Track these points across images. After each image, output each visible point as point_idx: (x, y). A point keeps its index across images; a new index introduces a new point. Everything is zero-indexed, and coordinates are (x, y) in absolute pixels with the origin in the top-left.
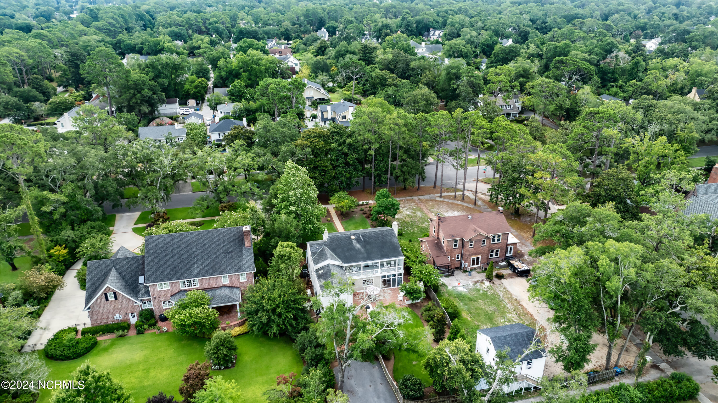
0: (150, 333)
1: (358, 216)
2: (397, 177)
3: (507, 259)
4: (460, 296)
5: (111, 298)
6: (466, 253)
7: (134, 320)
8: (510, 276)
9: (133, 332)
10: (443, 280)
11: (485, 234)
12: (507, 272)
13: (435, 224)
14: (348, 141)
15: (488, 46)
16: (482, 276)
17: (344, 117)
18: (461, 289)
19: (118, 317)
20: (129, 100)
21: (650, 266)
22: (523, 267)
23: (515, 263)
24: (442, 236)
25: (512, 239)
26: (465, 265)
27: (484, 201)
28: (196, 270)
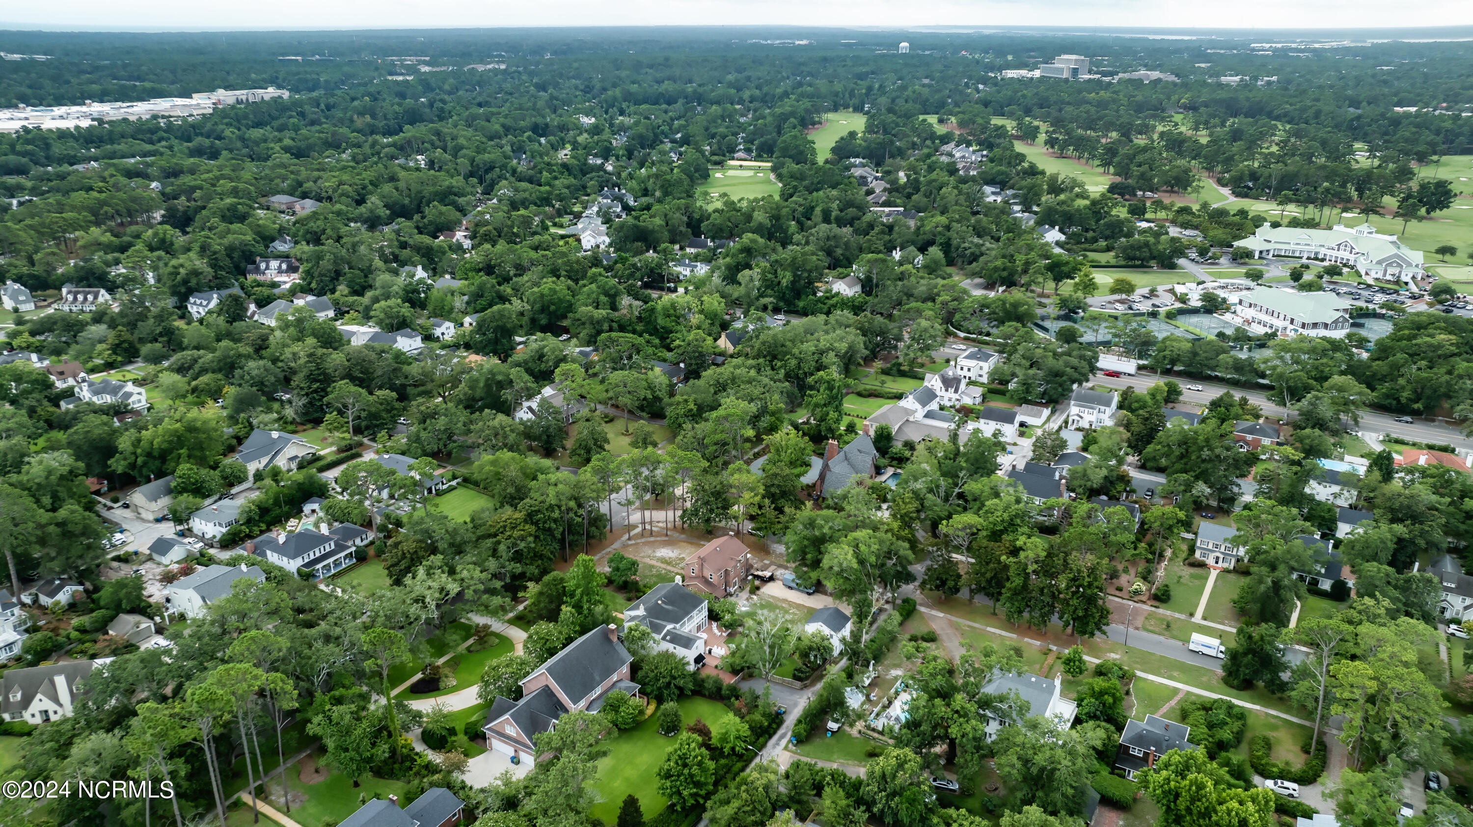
3: (749, 573)
6: (730, 579)
8: (764, 584)
12: (758, 583)
16: (746, 594)
22: (767, 574)
23: (758, 573)
25: (748, 555)
26: (730, 589)
28: (597, 678)
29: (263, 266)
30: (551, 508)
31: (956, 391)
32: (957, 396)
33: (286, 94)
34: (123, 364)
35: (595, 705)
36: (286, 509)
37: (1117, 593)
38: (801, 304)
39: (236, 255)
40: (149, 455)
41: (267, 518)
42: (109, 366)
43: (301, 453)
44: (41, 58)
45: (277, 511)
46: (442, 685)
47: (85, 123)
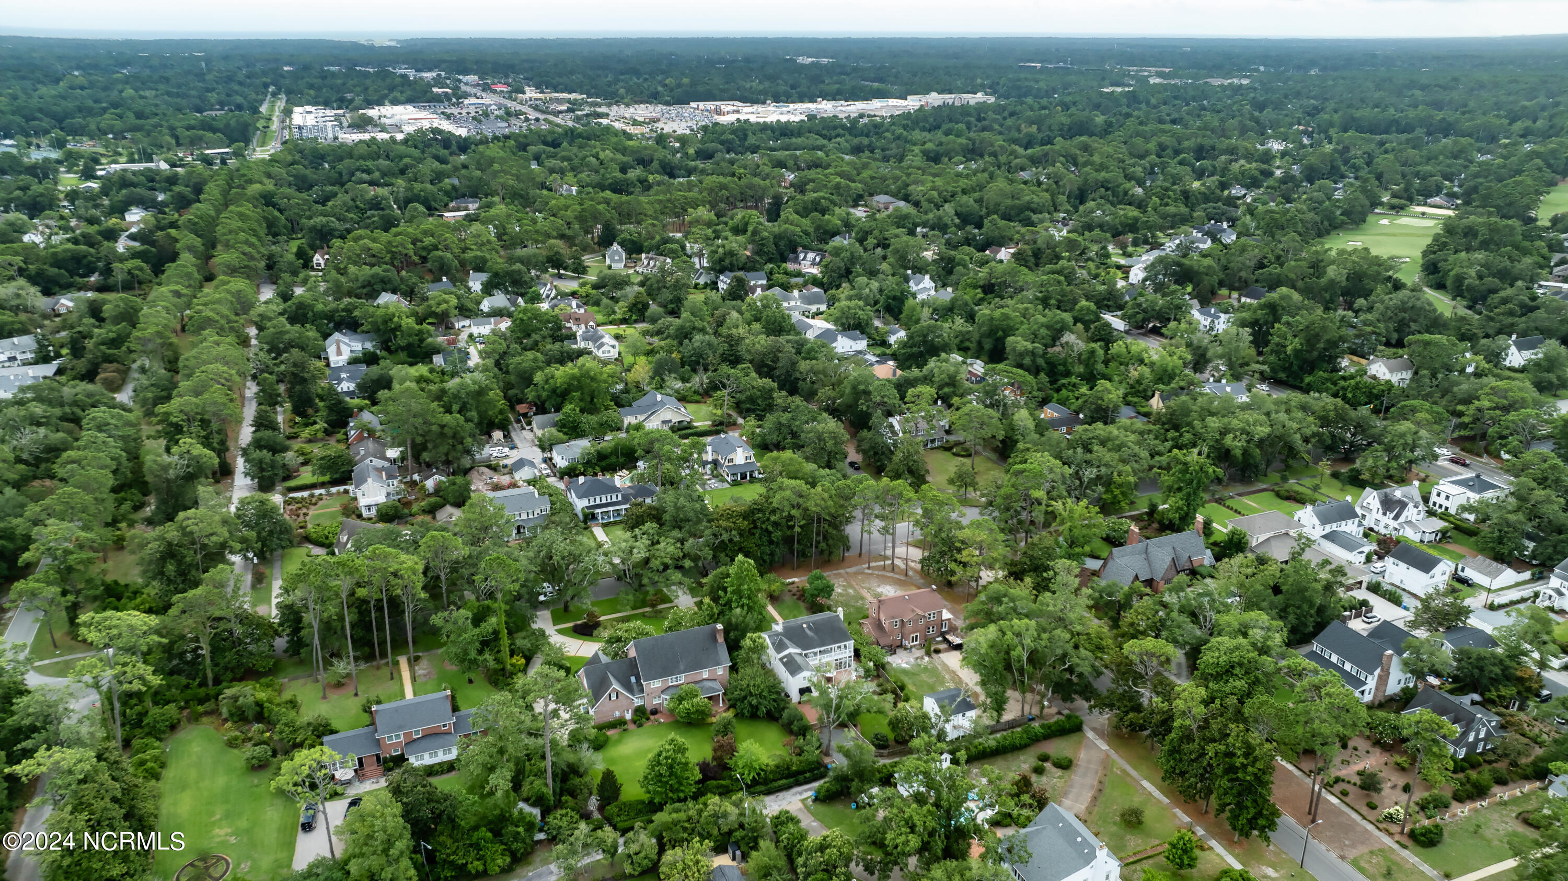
0: (647, 725)
1: (788, 599)
2: (822, 552)
3: (943, 635)
4: (904, 671)
5: (614, 698)
6: (906, 631)
7: (628, 716)
8: (946, 650)
9: (631, 727)
10: (889, 659)
11: (920, 612)
12: (943, 646)
13: (875, 607)
14: (773, 518)
15: (895, 298)
16: (920, 653)
17: (730, 461)
18: (904, 665)
19: (617, 714)
20: (447, 454)
21: (1045, 636)
22: (957, 641)
23: (950, 638)
24: (883, 618)
25: (946, 615)
26: (905, 643)
27: (915, 571)
28: (682, 667)
29: (802, 256)
30: (773, 511)
31: (1396, 518)
32: (1394, 524)
33: (992, 99)
34: (636, 321)
35: (671, 691)
36: (621, 460)
37: (1365, 810)
38: (1308, 379)
39: (782, 243)
40: (554, 391)
41: (603, 464)
42: (624, 321)
43: (676, 419)
44: (825, 61)
45: (613, 459)
46: (595, 633)
47: (797, 118)
